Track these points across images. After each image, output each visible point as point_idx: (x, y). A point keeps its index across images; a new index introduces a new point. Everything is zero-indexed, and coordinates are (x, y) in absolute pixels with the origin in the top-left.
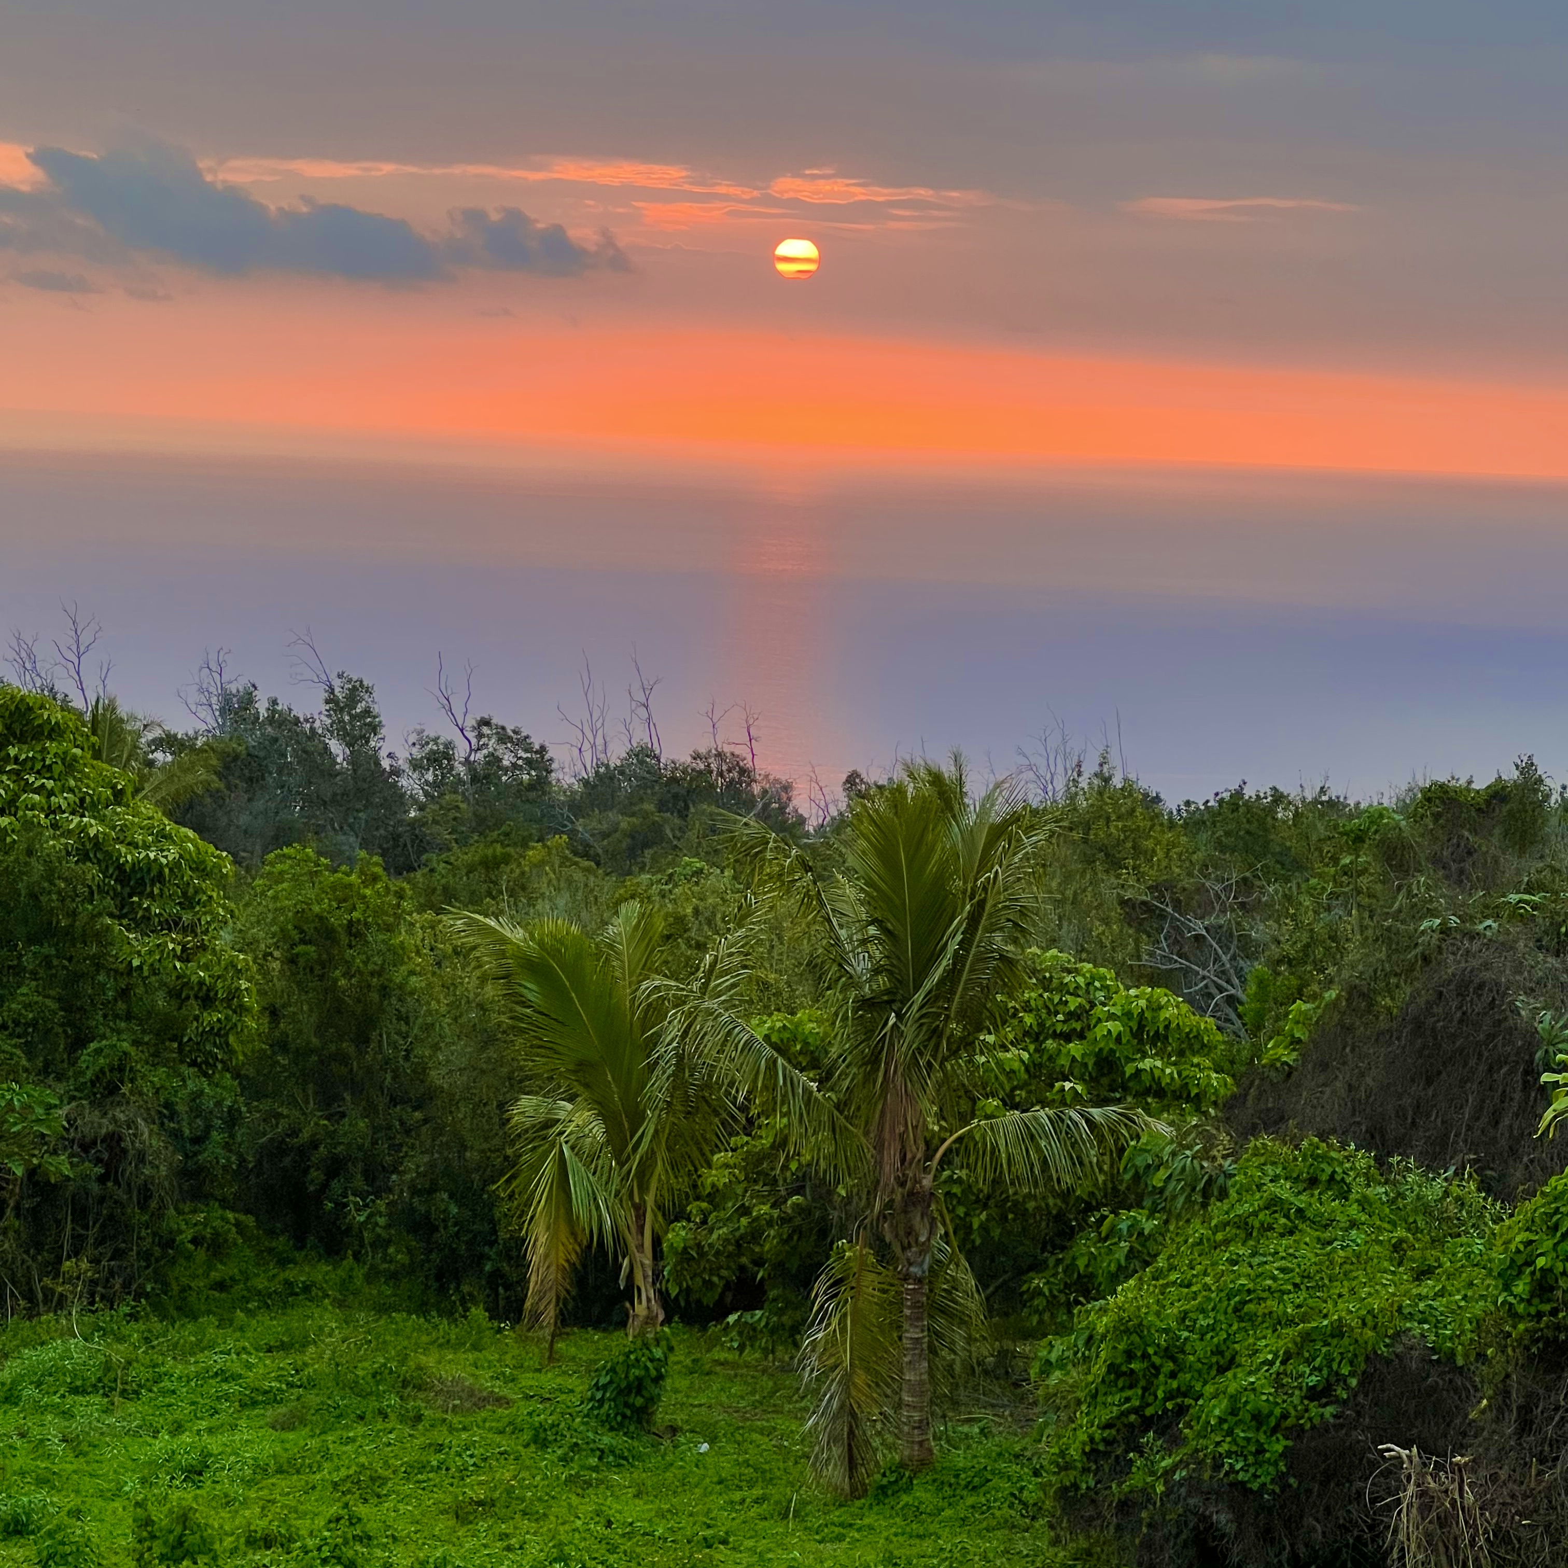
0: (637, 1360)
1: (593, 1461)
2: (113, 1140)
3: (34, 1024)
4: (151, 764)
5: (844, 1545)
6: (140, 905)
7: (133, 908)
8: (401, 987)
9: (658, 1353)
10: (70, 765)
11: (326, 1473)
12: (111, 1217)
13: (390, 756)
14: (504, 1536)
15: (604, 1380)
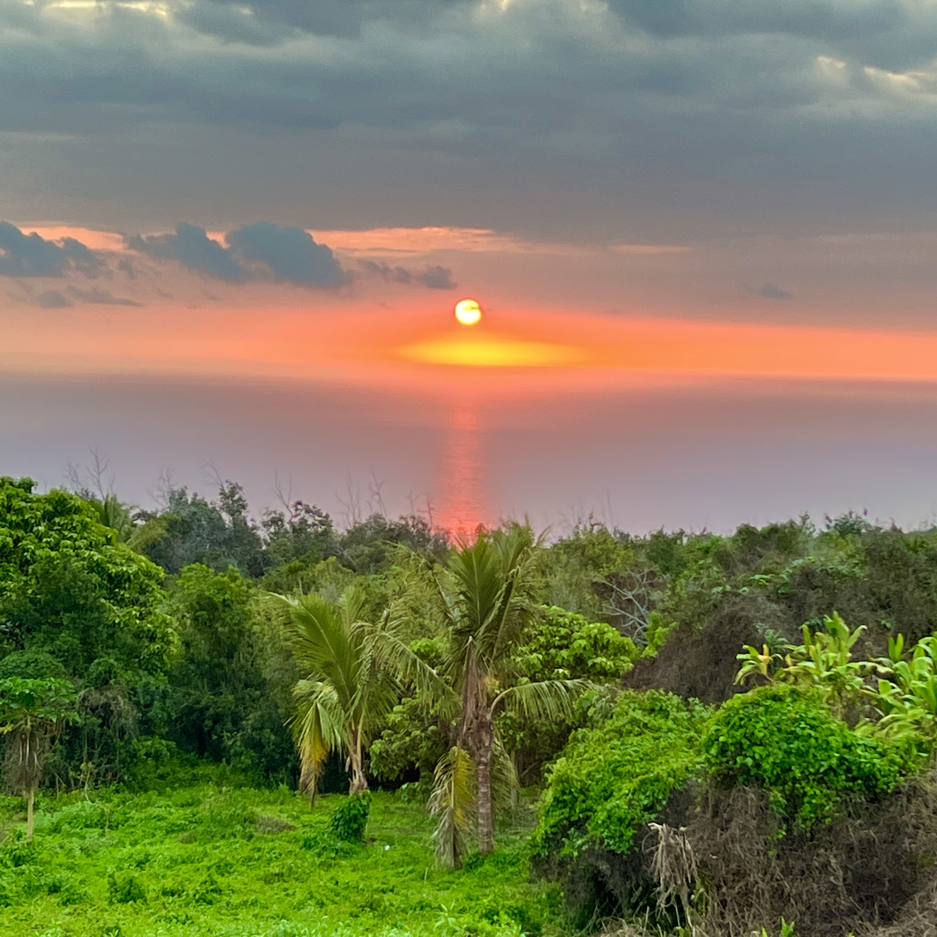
0: (354, 806)
1: (333, 855)
2: (106, 707)
3: (68, 651)
4: (135, 526)
5: (450, 891)
6: (119, 592)
7: (116, 595)
8: (249, 630)
9: (364, 803)
10: (85, 526)
11: (206, 863)
12: (106, 744)
13: (252, 520)
14: (286, 890)
15: (338, 816)
